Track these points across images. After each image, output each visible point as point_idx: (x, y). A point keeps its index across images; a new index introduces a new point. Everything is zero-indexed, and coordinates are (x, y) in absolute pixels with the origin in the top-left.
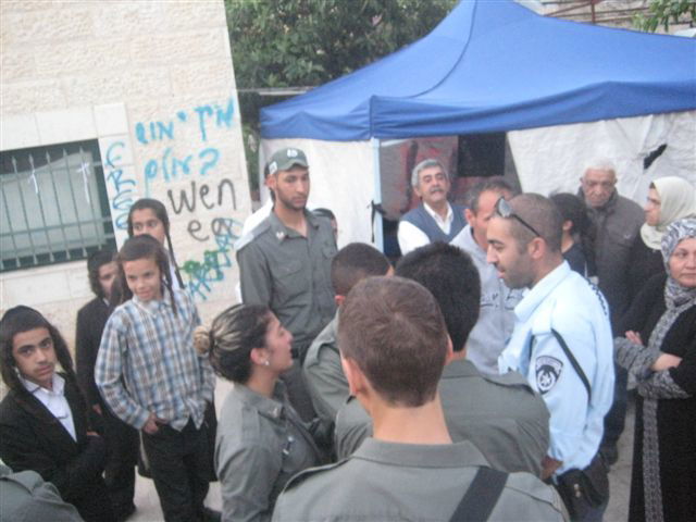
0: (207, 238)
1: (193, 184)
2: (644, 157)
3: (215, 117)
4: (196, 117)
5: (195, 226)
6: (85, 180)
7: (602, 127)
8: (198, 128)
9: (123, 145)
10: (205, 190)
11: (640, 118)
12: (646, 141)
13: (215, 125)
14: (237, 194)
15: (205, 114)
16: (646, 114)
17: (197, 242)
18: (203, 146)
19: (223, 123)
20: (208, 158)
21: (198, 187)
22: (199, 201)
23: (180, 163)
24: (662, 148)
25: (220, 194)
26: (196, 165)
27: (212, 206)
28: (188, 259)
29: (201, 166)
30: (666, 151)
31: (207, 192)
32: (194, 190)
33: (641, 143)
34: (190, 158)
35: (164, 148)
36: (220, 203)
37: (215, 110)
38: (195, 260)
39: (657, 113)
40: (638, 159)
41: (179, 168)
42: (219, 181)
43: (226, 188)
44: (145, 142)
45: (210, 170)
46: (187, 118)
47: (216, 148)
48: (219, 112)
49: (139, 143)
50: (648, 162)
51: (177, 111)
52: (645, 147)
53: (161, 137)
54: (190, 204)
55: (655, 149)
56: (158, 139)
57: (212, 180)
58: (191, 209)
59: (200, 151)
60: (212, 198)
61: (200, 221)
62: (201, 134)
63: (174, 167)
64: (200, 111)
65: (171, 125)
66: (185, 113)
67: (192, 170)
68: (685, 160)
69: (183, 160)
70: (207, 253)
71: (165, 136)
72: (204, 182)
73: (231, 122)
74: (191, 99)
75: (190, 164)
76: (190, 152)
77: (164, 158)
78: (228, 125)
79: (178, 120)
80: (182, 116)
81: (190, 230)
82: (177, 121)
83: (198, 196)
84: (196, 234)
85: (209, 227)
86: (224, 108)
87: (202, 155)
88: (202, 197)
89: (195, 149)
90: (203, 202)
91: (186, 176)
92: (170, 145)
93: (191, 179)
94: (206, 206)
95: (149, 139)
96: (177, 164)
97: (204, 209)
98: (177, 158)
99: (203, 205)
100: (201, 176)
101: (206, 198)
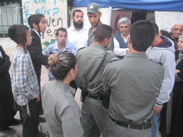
0: (52, 35)
1: (50, 18)
5: (49, 31)
6: (17, 12)
8: (54, 1)
9: (29, 3)
10: (53, 20)
13: (59, 1)
14: (63, 23)
17: (49, 36)
18: (55, 7)
20: (56, 11)
21: (51, 19)
22: (51, 24)
23: (47, 11)
25: (58, 22)
26: (51, 12)
28: (46, 41)
29: (53, 13)
31: (54, 21)
32: (50, 20)
34: (50, 10)
35: (42, 5)
36: (58, 25)
38: (48, 41)
41: (46, 13)
42: (58, 18)
43: (60, 21)
44: (37, 3)
45: (56, 15)
47: (58, 8)
49: (34, 3)
53: (42, 2)
54: (49, 24)
56: (40, 2)
57: (56, 17)
58: (49, 26)
59: (53, 8)
60: (55, 23)
61: (51, 30)
62: (54, 3)
63: (45, 12)
67: (50, 14)
69: (48, 10)
70: (52, 40)
71: (43, 2)
72: (53, 18)
73: (64, 0)
75: (50, 12)
76: (50, 8)
77: (42, 8)
81: (48, 32)
83: (51, 22)
84: (49, 34)
85: (53, 32)
87: (54, 9)
88: (52, 23)
89: (52, 7)
90: (53, 24)
91: (48, 15)
92: (44, 5)
93: (50, 16)
94: (53, 25)
95: (38, 2)
96: (46, 11)
97: (53, 26)
98: (46, 9)
99: (52, 25)
100: (53, 16)
101: (53, 23)
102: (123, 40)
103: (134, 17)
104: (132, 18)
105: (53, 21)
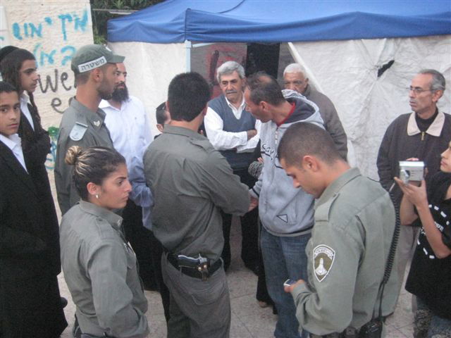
1: (56, 71)
2: (379, 68)
3: (73, 23)
4: (59, 22)
5: (57, 102)
7: (351, 44)
8: (61, 31)
9: (3, 39)
11: (378, 40)
12: (381, 57)
13: (73, 29)
15: (67, 20)
16: (381, 38)
17: (58, 114)
18: (63, 44)
19: (79, 28)
20: (68, 53)
21: (60, 74)
22: (60, 84)
23: (47, 55)
24: (391, 63)
26: (58, 57)
27: (70, 88)
28: (51, 126)
29: (62, 58)
30: (393, 65)
31: (66, 79)
32: (56, 75)
33: (377, 59)
34: (54, 52)
35: (35, 43)
37: (74, 18)
38: (56, 127)
39: (389, 37)
40: (375, 69)
41: (46, 59)
44: (20, 38)
46: (52, 22)
47: (73, 46)
48: (77, 20)
49: (15, 38)
50: (381, 72)
51: (45, 16)
52: (380, 61)
53: (32, 36)
54: (54, 86)
55: (387, 63)
56: (30, 36)
58: (54, 90)
59: (61, 47)
60: (70, 82)
61: (61, 99)
62: (63, 35)
63: (42, 58)
64: (63, 18)
65: (40, 26)
66: (52, 19)
67: (55, 61)
68: (406, 73)
69: (49, 53)
71: (35, 34)
72: (64, 71)
73: (86, 28)
74: (55, 8)
75: (54, 56)
76: (54, 48)
77: (35, 50)
78: (83, 29)
79: (46, 23)
80: (48, 21)
81: (53, 105)
82: (44, 24)
83: (59, 81)
84: (57, 108)
85: (67, 103)
86: (81, 17)
87: (63, 50)
88: (62, 82)
89: (58, 46)
90: (64, 85)
91: (51, 65)
92: (39, 41)
93: (55, 68)
94: (65, 88)
95: (23, 36)
96: (45, 56)
97: (64, 90)
98: (45, 52)
99: (63, 87)
100: (63, 67)
101: (65, 82)
102: (232, 113)
103: (251, 54)
104: (248, 56)
105: (64, 77)
